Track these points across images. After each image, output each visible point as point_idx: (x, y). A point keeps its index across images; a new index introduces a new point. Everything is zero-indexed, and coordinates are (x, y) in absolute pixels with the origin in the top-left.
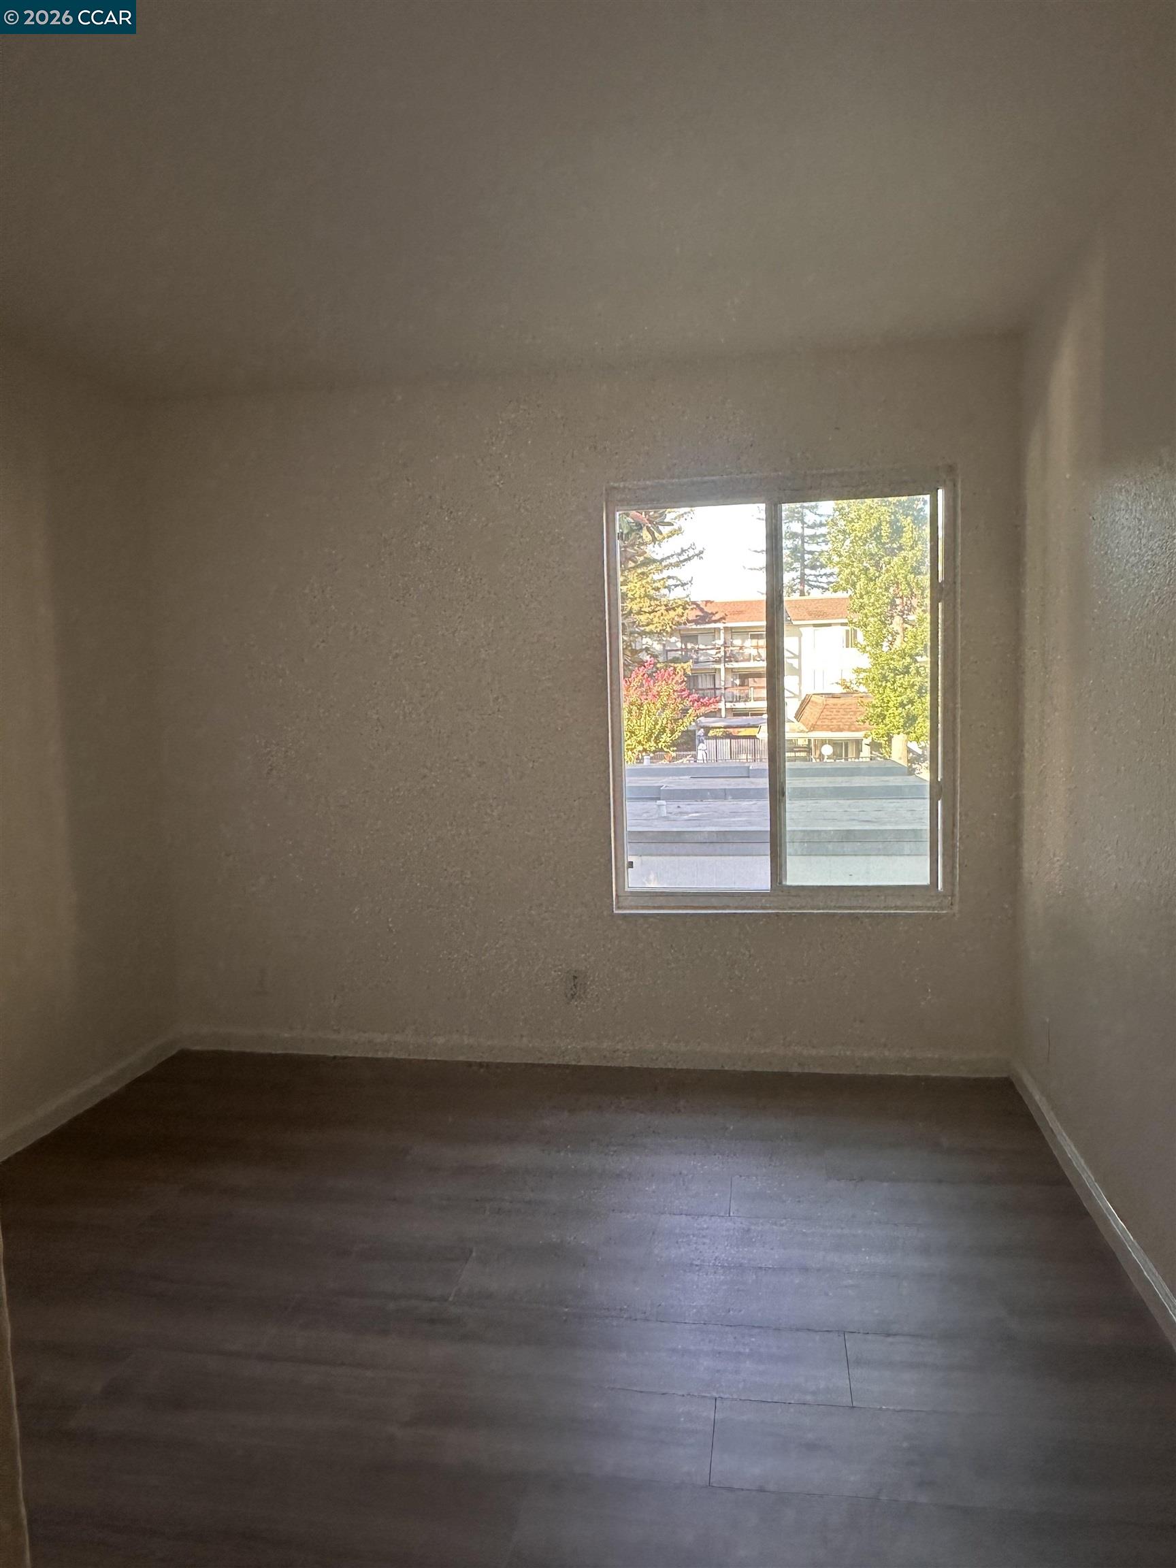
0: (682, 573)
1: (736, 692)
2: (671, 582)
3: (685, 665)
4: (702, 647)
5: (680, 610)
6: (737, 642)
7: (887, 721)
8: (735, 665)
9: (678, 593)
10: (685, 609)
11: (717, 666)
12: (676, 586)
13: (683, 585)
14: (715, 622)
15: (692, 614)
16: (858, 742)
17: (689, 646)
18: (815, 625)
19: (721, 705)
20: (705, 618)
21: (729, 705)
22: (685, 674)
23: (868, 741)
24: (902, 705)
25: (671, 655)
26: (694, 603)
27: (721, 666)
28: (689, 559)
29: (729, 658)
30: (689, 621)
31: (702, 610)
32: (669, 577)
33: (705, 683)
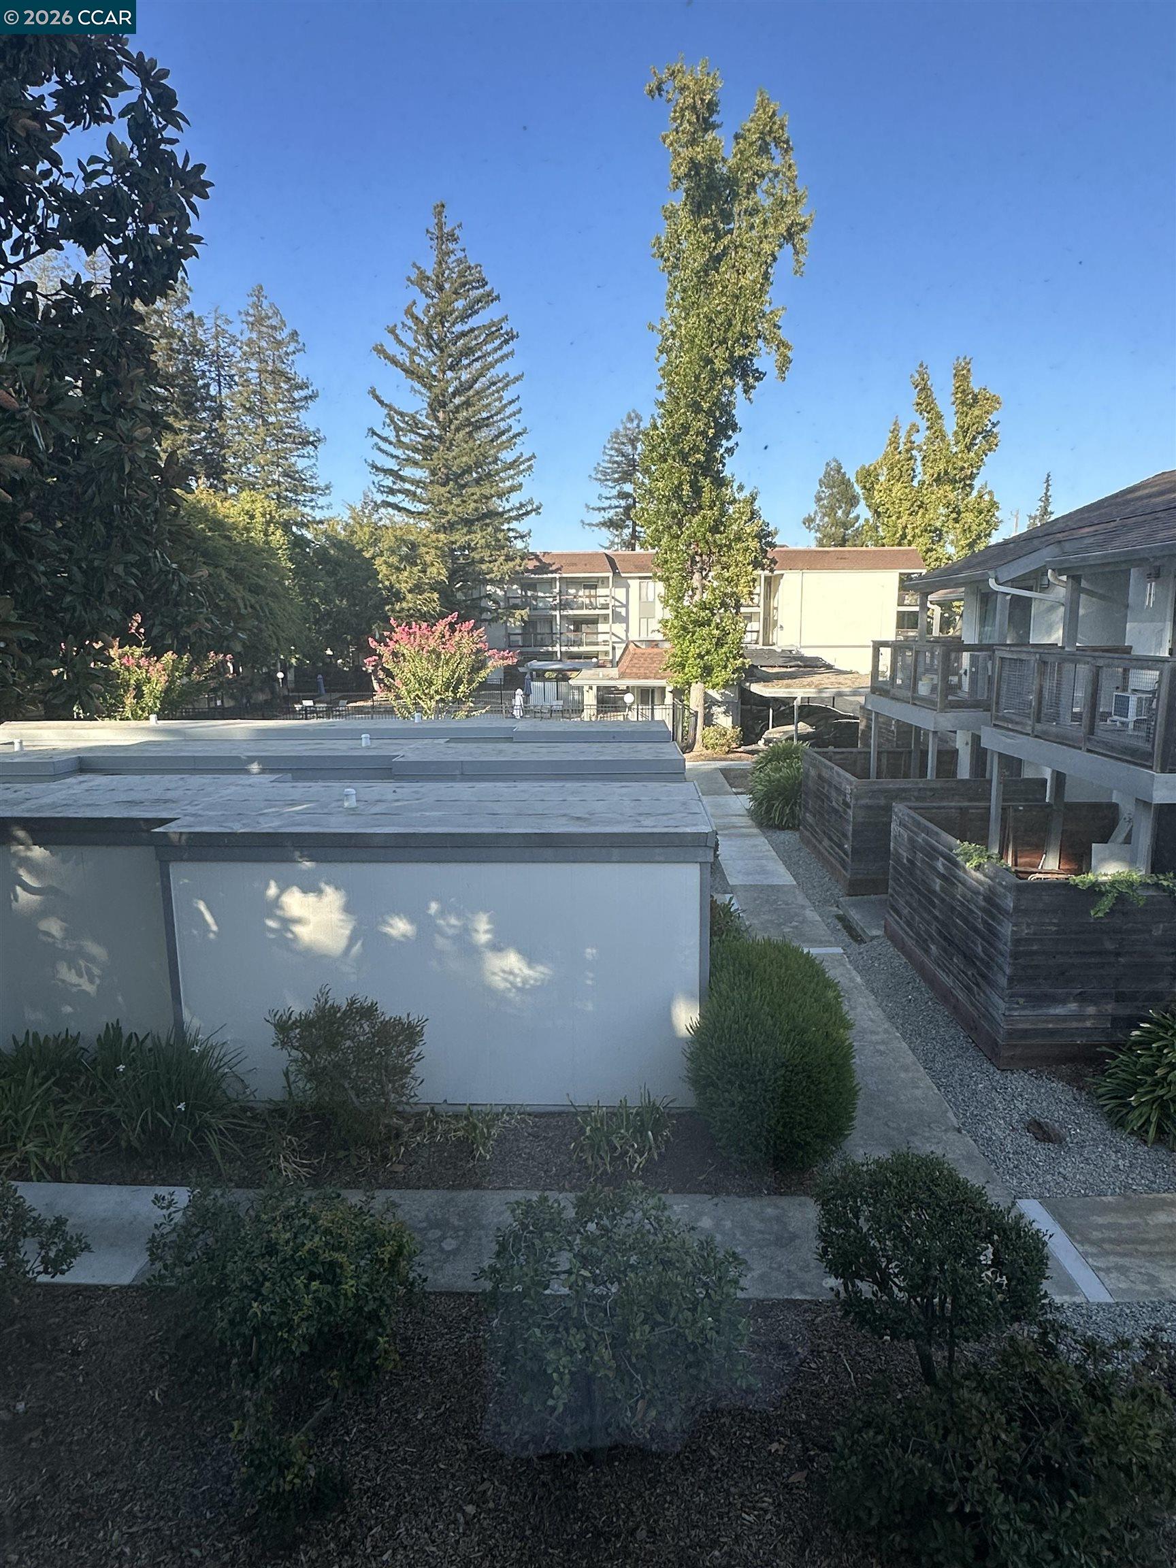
0: (520, 526)
1: (572, 636)
2: (511, 534)
3: (523, 612)
4: (540, 594)
5: (518, 561)
6: (572, 591)
7: (686, 670)
8: (571, 612)
9: (519, 544)
10: (522, 559)
11: (554, 613)
12: (516, 538)
13: (522, 537)
14: (552, 572)
15: (531, 565)
16: (663, 689)
17: (529, 593)
18: (640, 578)
19: (557, 648)
20: (543, 568)
21: (564, 649)
22: (522, 620)
23: (669, 689)
24: (701, 656)
25: (512, 601)
26: (532, 554)
27: (557, 613)
28: (527, 513)
29: (563, 606)
30: (527, 571)
31: (540, 561)
32: (509, 530)
33: (542, 629)
